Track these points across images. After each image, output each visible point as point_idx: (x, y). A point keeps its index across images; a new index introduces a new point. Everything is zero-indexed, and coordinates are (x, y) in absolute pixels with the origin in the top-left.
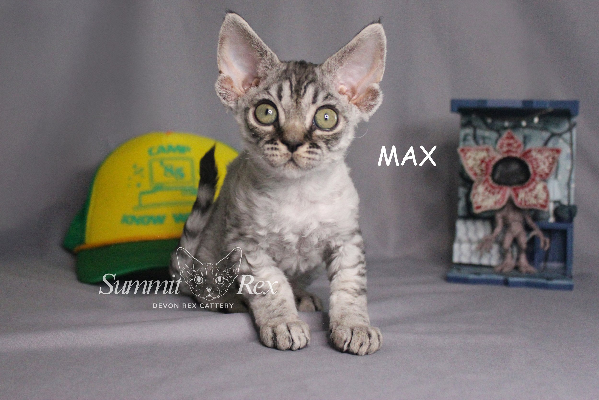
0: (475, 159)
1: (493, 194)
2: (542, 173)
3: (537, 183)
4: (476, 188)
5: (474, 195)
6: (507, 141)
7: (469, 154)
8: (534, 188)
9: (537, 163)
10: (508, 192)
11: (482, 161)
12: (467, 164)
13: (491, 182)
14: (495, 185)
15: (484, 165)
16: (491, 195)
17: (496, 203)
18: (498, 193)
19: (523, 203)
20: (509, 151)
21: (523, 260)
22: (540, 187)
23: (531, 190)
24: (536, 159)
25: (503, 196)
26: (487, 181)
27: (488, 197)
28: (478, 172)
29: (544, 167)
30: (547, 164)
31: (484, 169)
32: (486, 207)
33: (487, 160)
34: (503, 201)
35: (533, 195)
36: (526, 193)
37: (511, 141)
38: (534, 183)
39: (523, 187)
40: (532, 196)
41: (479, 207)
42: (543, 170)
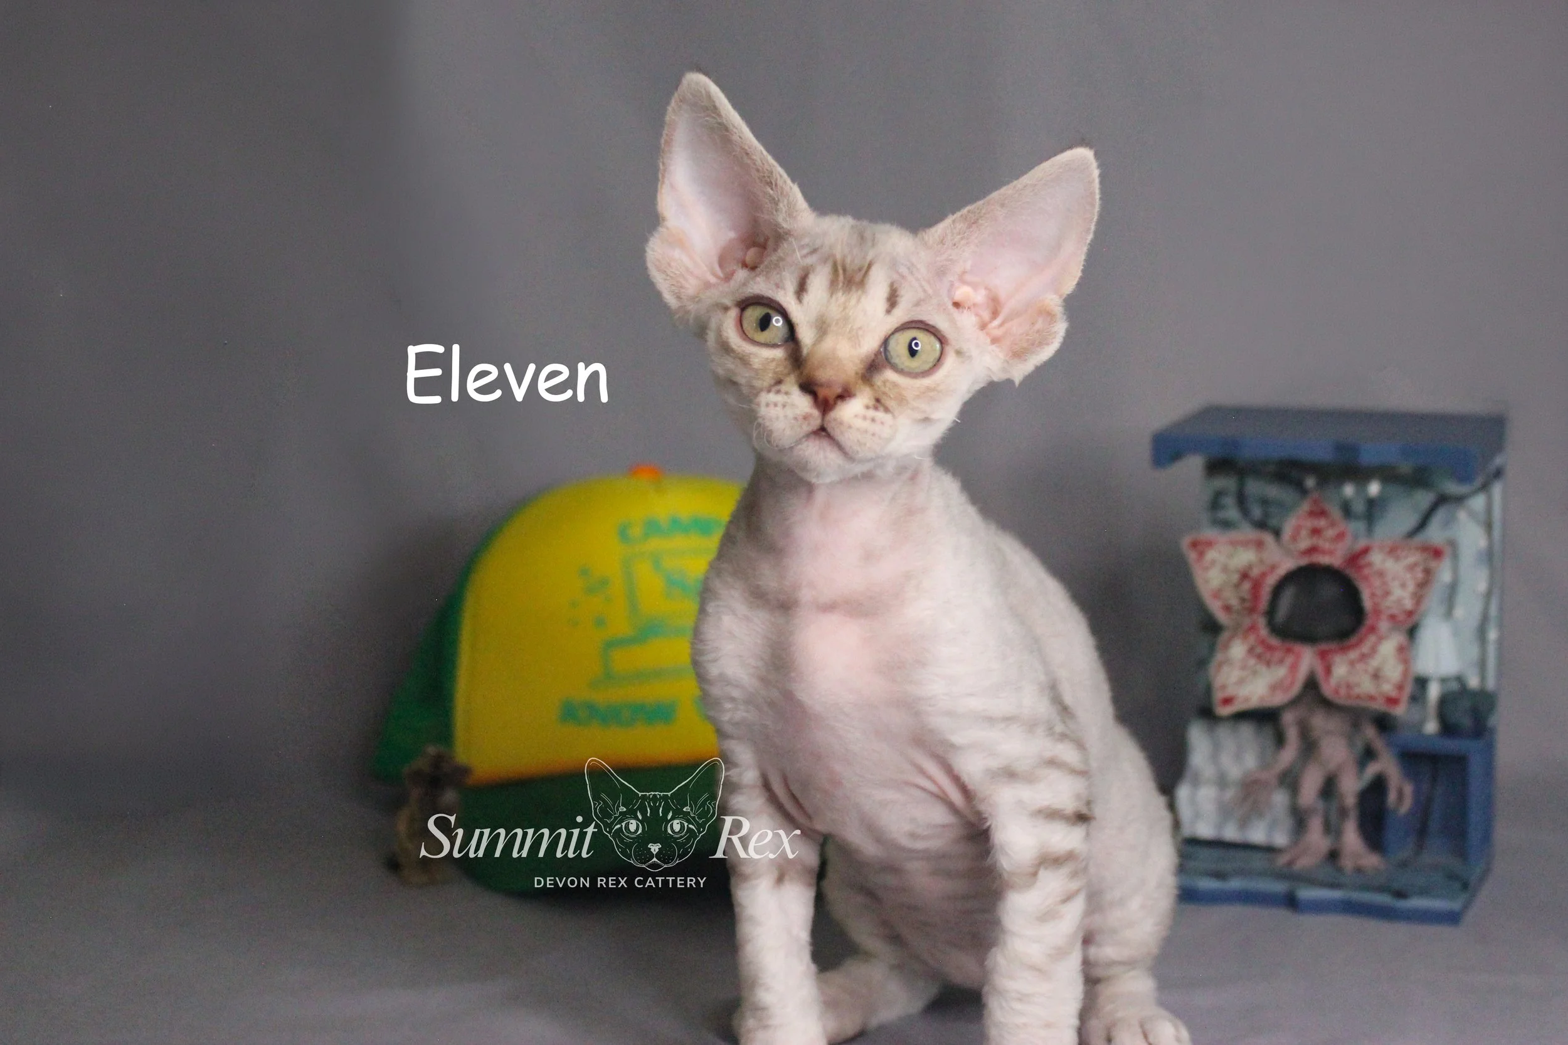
0: (1225, 569)
1: (1268, 664)
2: (1395, 611)
3: (1381, 639)
4: (1226, 647)
5: (1220, 665)
6: (1310, 523)
7: (1211, 555)
8: (1374, 650)
9: (1384, 583)
10: (1307, 658)
11: (1245, 576)
12: (1207, 581)
13: (1264, 632)
14: (1274, 641)
15: (1247, 586)
16: (1262, 669)
17: (1274, 688)
18: (1281, 661)
19: (1343, 691)
20: (1312, 550)
21: (1351, 838)
22: (1388, 648)
23: (1363, 657)
24: (1381, 574)
25: (1294, 668)
26: (1253, 628)
27: (1255, 673)
28: (1234, 602)
29: (1401, 595)
30: (1411, 587)
31: (1247, 596)
32: (1247, 699)
33: (1255, 572)
34: (1292, 683)
35: (1371, 670)
36: (1352, 663)
37: (1322, 523)
38: (1372, 639)
39: (1344, 649)
40: (1366, 671)
41: (1227, 701)
42: (1399, 601)
